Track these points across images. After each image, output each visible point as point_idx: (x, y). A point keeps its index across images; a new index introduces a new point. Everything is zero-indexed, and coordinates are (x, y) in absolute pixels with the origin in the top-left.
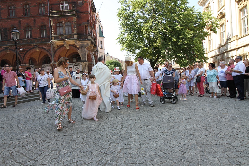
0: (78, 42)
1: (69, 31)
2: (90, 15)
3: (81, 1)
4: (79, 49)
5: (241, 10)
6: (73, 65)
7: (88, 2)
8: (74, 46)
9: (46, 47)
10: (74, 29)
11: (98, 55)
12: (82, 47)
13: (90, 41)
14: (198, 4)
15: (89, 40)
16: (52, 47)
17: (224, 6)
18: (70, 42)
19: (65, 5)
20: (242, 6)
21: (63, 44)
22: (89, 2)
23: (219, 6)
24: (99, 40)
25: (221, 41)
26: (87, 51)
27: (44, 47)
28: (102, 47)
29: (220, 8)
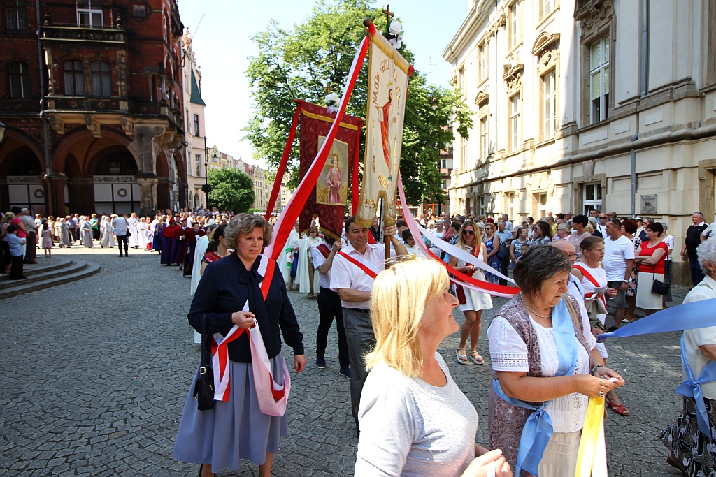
0: (131, 119)
1: (104, 86)
2: (169, 49)
3: (143, 7)
4: (131, 141)
5: (511, 99)
6: (110, 182)
7: (163, 12)
8: (117, 130)
9: (27, 126)
10: (119, 83)
11: (185, 156)
12: (142, 135)
13: (166, 122)
14: (444, 56)
15: (164, 117)
16: (46, 128)
17: (488, 79)
18: (104, 119)
19: (91, 11)
20: (513, 92)
21: (82, 122)
22: (165, 11)
23: (480, 76)
24: (189, 113)
25: (481, 154)
26: (155, 148)
27: (20, 126)
28: (198, 130)
29: (483, 80)
